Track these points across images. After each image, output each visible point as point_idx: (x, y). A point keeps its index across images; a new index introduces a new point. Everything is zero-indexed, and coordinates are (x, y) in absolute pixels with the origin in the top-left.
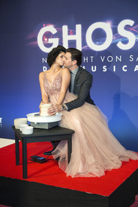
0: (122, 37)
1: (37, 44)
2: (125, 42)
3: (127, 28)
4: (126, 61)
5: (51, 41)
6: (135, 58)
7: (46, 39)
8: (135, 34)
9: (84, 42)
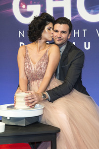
7: (24, 6)
9: (74, 11)
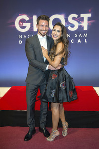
0: (70, 24)
1: (15, 27)
2: (73, 26)
3: (74, 19)
4: (73, 36)
5: (25, 25)
6: (78, 35)
7: (21, 24)
8: (79, 22)
